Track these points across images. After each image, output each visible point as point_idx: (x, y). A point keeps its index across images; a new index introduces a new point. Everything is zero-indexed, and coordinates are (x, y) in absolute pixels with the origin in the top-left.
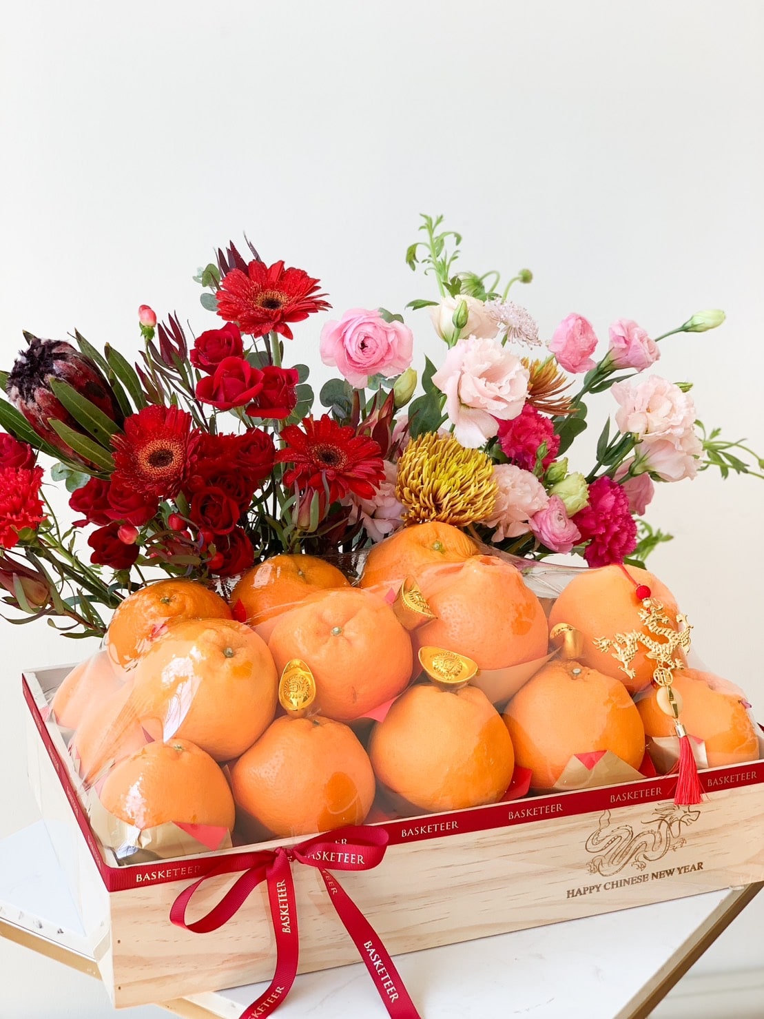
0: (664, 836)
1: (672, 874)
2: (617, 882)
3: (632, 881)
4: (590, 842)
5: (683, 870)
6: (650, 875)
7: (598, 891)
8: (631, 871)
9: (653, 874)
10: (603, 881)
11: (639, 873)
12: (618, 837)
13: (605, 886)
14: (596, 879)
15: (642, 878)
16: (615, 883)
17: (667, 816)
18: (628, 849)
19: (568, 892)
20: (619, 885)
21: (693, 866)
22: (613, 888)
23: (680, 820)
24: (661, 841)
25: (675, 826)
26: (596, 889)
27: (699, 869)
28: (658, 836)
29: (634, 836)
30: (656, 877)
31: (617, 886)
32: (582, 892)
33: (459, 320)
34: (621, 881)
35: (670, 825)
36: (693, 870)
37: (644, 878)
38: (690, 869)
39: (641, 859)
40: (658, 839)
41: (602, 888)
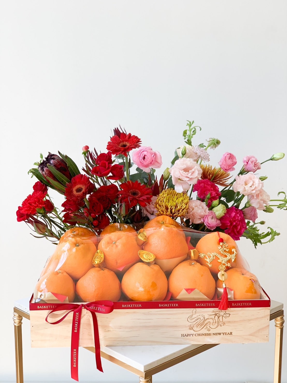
0: (217, 321)
1: (220, 335)
2: (200, 334)
3: (206, 335)
4: (189, 318)
5: (224, 334)
6: (212, 334)
7: (193, 336)
8: (204, 331)
9: (213, 334)
10: (195, 333)
11: (208, 332)
12: (199, 318)
13: (195, 335)
14: (192, 332)
15: (209, 334)
16: (199, 334)
17: (217, 314)
18: (203, 323)
19: (182, 334)
20: (200, 335)
21: (229, 333)
22: (198, 336)
23: (223, 316)
24: (216, 322)
25: (221, 318)
26: (192, 335)
27: (231, 334)
28: (214, 320)
29: (205, 319)
30: (215, 335)
31: (200, 336)
32: (187, 335)
33: (183, 152)
34: (201, 334)
35: (219, 317)
36: (228, 334)
37: (210, 334)
38: (227, 334)
39: (208, 327)
40: (214, 321)
41: (194, 335)
